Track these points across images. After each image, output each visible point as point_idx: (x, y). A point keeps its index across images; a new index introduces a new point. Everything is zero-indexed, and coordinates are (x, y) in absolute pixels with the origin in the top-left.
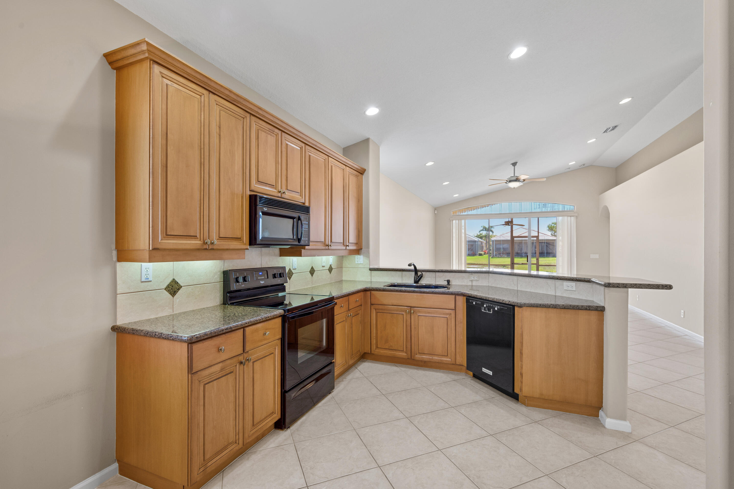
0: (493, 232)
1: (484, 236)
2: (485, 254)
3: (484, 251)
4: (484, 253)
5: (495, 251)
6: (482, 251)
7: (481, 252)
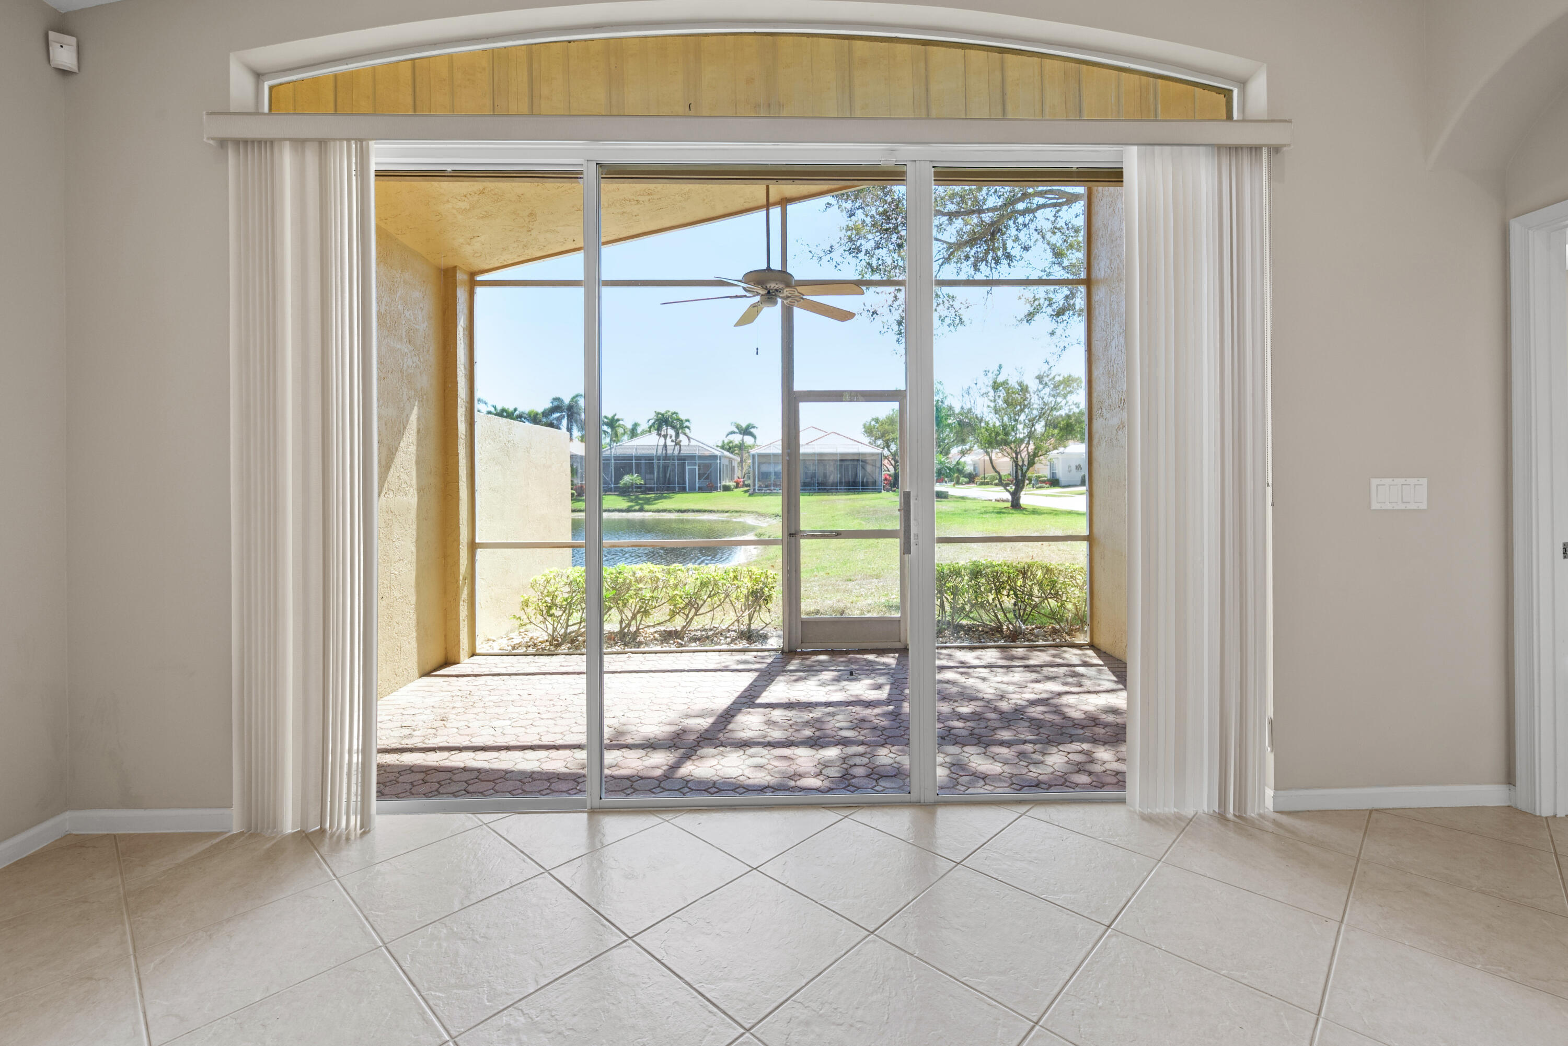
0: (754, 437)
1: (736, 446)
2: (737, 486)
3: (736, 478)
4: (735, 484)
5: (759, 481)
6: (732, 479)
7: (730, 482)
